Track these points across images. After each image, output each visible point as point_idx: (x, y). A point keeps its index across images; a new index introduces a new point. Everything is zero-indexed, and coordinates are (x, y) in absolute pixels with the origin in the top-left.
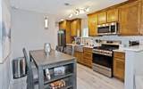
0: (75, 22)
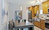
0: (36, 7)
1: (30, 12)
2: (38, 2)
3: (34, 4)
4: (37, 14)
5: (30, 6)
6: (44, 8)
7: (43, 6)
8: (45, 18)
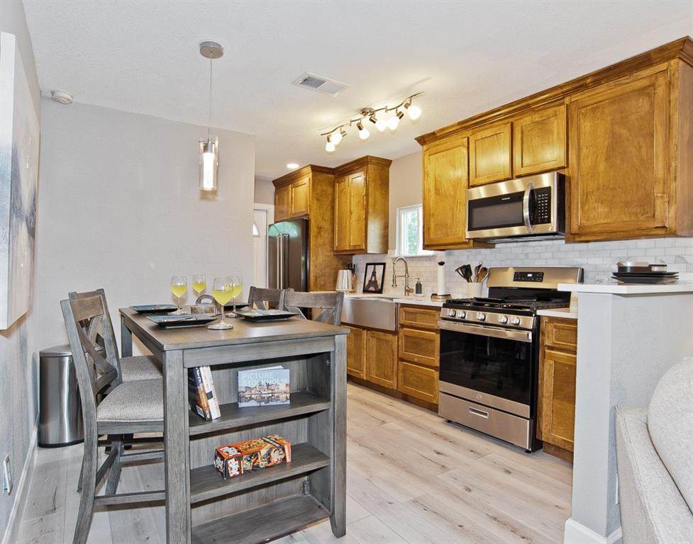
1: (293, 231)
2: (387, 122)
3: (336, 138)
4: (364, 251)
5: (293, 167)
6: (437, 191)
7: (425, 174)
8: (441, 292)
